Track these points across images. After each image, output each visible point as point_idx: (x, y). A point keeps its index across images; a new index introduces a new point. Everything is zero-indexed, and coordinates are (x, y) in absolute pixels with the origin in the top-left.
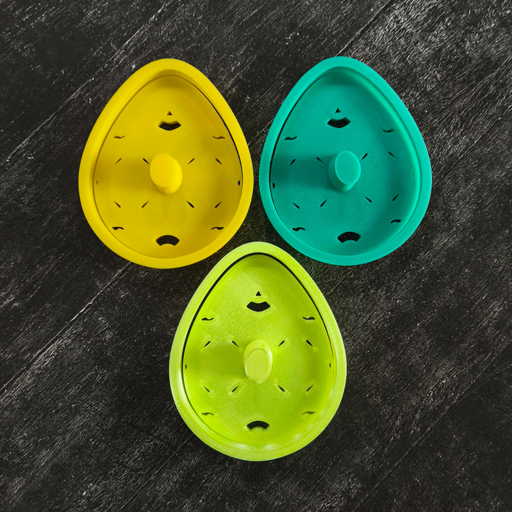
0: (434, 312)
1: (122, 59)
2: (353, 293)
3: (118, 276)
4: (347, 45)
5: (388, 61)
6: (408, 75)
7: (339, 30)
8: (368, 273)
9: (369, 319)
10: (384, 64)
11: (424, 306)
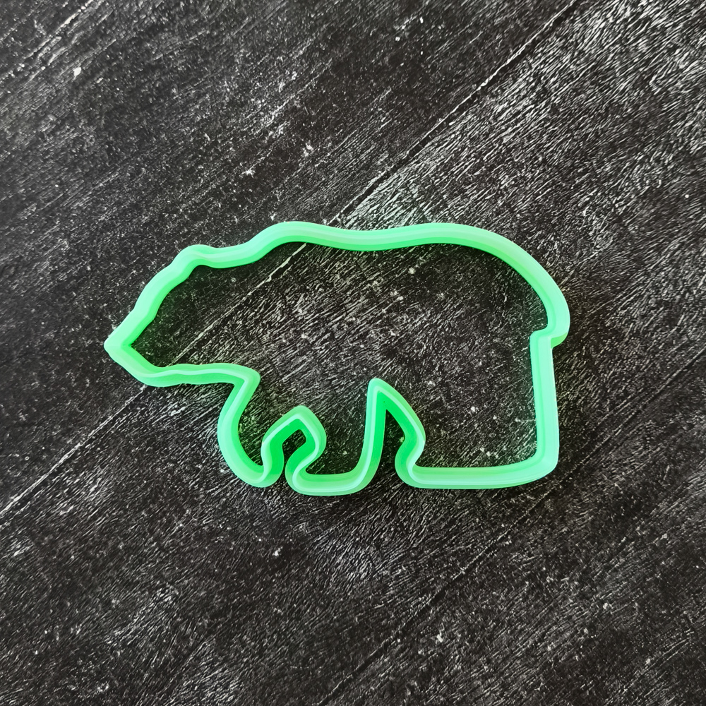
0: (685, 636)
1: (54, 56)
2: (509, 579)
3: (12, 509)
4: (523, 48)
5: (609, 86)
6: (652, 115)
7: (508, 16)
8: (542, 538)
9: (541, 640)
10: (601, 91)
11: (662, 620)
